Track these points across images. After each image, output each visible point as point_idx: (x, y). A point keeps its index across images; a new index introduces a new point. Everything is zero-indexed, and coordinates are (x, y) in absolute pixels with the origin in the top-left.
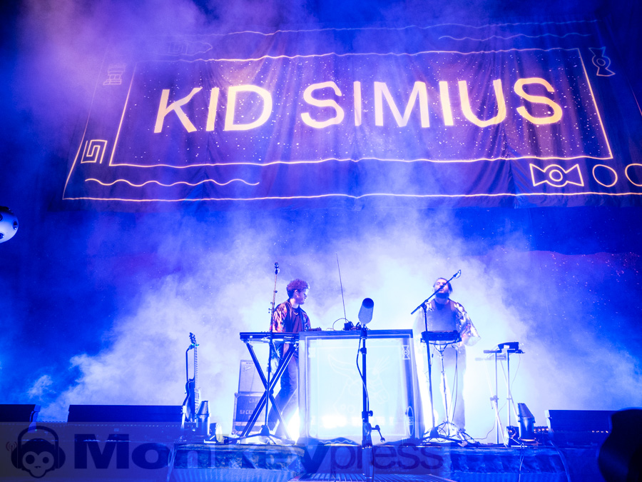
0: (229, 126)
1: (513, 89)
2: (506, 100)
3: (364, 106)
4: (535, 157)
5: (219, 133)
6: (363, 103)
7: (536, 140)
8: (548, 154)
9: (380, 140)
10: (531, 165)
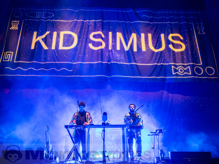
0: (61, 47)
1: (168, 38)
2: (165, 42)
3: (113, 42)
4: (174, 64)
5: (57, 51)
6: (112, 41)
7: (175, 57)
8: (179, 63)
9: (118, 56)
10: (173, 67)
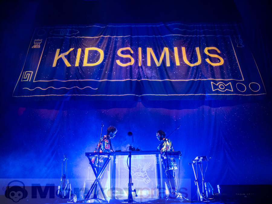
0: (85, 64)
1: (204, 51)
2: (201, 56)
4: (213, 79)
5: (81, 68)
6: (142, 57)
7: (214, 72)
8: (218, 78)
9: (149, 72)
10: (212, 82)
